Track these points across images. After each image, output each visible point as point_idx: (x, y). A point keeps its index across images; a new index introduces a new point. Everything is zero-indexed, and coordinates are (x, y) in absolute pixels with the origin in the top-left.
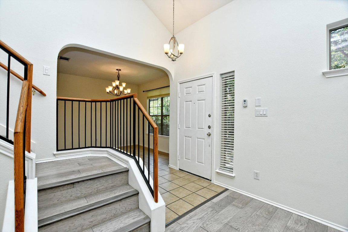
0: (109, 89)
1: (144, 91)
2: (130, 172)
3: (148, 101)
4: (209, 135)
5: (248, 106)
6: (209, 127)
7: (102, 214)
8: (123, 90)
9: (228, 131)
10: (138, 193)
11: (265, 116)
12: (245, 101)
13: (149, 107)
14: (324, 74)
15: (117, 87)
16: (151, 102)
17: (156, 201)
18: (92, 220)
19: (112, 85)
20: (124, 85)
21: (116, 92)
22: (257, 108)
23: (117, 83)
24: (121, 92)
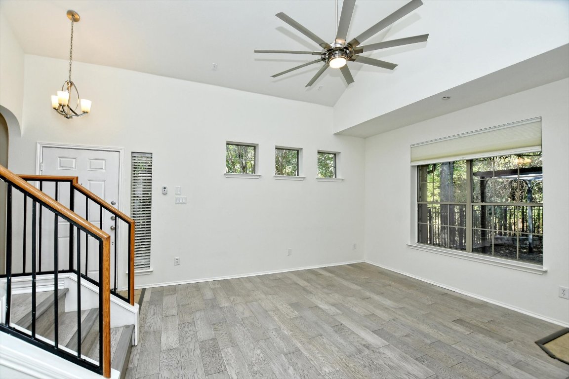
5: (168, 193)
9: (141, 221)
12: (165, 188)
14: (225, 174)
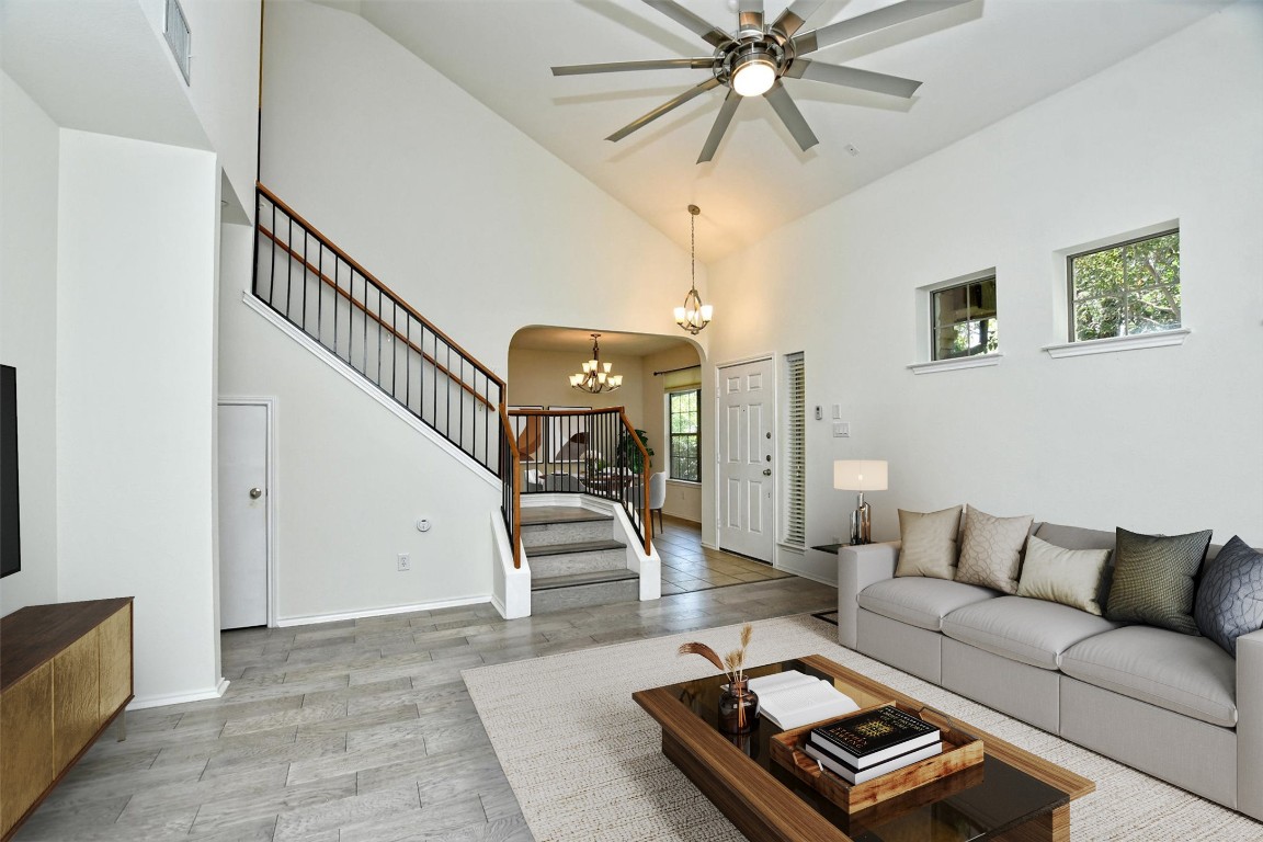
0: (577, 380)
1: (655, 374)
2: (615, 521)
3: (666, 396)
4: (768, 473)
6: (768, 459)
7: (581, 562)
8: (606, 380)
10: (625, 547)
11: (846, 435)
13: (671, 413)
15: (593, 374)
16: (673, 399)
17: (648, 553)
18: (569, 565)
19: (581, 372)
20: (607, 367)
21: (590, 383)
22: (836, 422)
23: (592, 365)
24: (602, 385)
